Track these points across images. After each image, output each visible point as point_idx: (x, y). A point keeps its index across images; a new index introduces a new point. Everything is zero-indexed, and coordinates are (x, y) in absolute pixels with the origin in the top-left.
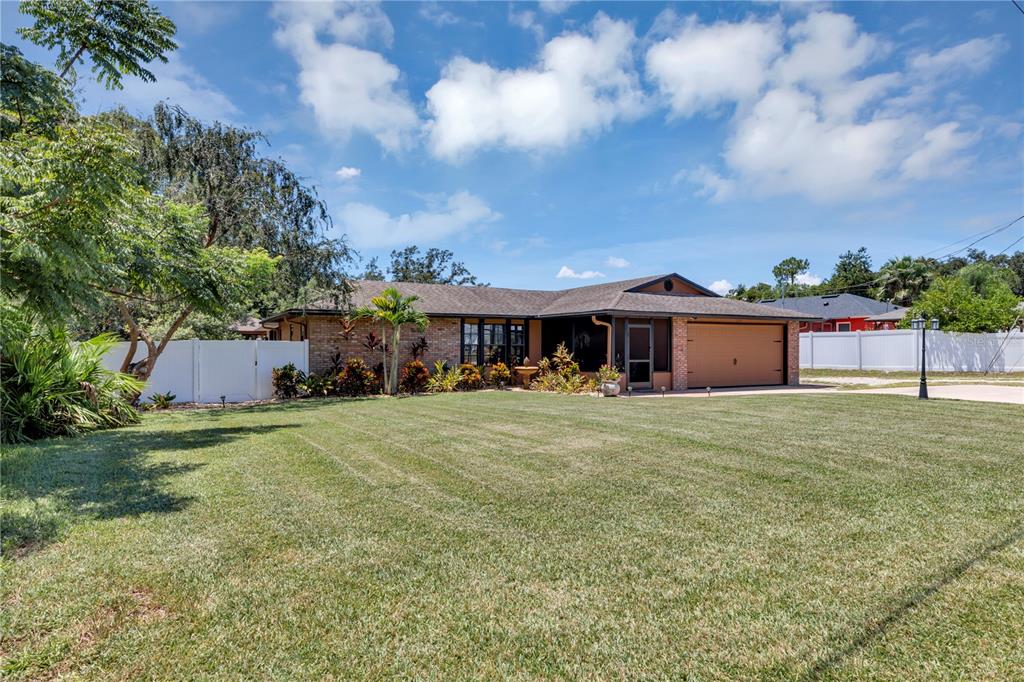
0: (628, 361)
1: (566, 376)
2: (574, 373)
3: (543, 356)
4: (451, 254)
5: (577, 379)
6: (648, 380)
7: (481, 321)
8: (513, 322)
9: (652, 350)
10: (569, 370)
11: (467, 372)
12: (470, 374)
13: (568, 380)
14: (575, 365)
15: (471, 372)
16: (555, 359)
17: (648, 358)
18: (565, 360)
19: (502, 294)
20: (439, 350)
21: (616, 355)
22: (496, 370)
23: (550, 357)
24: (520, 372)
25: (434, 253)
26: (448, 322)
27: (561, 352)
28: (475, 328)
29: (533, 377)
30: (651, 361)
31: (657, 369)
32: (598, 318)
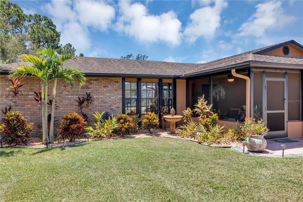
0: (265, 112)
1: (206, 126)
2: (214, 123)
3: (187, 107)
4: (147, 57)
5: (217, 129)
6: (284, 129)
7: (139, 79)
8: (164, 81)
9: (286, 102)
10: (208, 120)
11: (122, 121)
12: (124, 123)
13: (208, 130)
14: (215, 116)
15: (125, 121)
16: (196, 109)
17: (284, 109)
18: (205, 111)
19: (159, 64)
20: (105, 103)
21: (254, 106)
22: (147, 118)
23: (193, 108)
24: (168, 120)
25: (140, 56)
26: (111, 81)
27: (202, 104)
28: (134, 86)
29: (178, 124)
30: (286, 112)
31: (290, 119)
32: (238, 71)
